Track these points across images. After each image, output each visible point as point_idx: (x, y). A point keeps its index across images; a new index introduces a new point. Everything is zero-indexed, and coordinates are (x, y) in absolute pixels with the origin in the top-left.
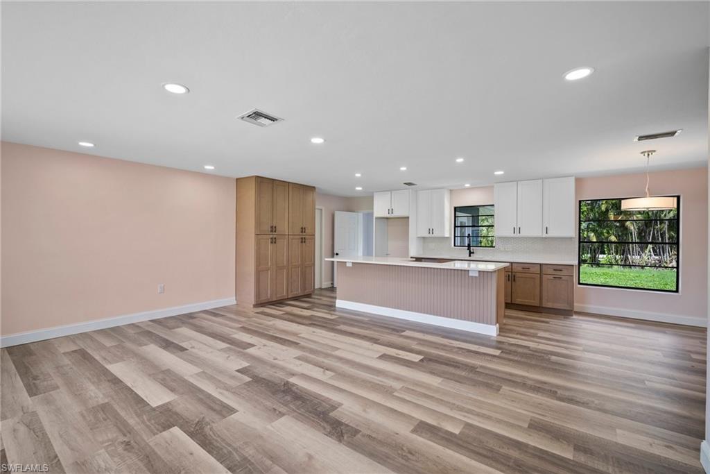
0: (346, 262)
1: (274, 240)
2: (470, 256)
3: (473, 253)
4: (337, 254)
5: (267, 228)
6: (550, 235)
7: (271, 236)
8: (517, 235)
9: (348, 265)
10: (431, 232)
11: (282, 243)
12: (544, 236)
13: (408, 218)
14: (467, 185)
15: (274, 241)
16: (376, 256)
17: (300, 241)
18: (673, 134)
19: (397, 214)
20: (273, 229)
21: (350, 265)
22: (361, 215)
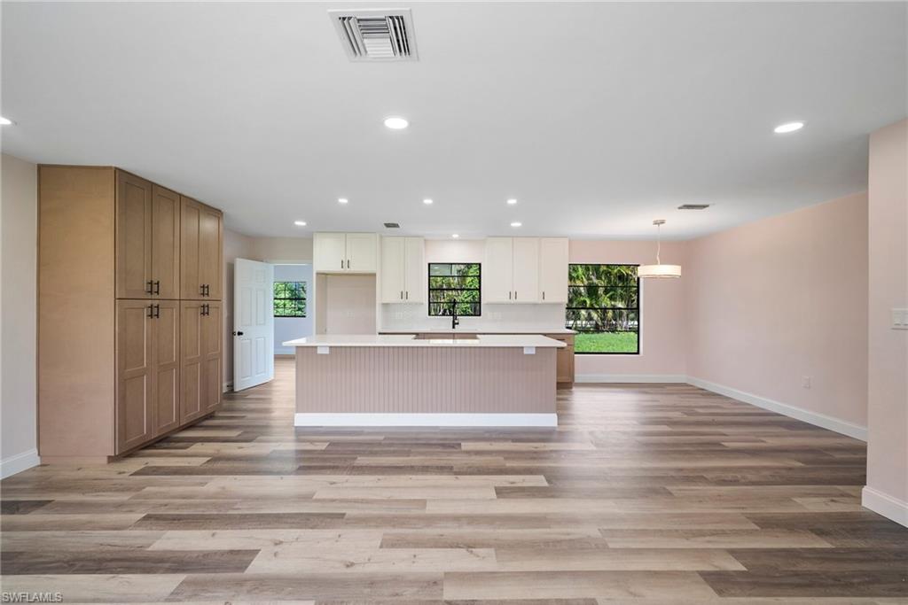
0: (316, 347)
1: (155, 310)
2: (454, 327)
3: (458, 324)
4: (240, 334)
5: (140, 285)
6: (548, 300)
7: (149, 303)
8: (513, 300)
9: (320, 351)
10: (404, 296)
11: (169, 316)
12: (540, 302)
13: (374, 275)
14: (455, 236)
15: (154, 313)
16: (317, 333)
17: (201, 310)
18: (707, 206)
19: (355, 268)
20: (153, 287)
21: (327, 351)
22: (271, 266)
